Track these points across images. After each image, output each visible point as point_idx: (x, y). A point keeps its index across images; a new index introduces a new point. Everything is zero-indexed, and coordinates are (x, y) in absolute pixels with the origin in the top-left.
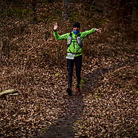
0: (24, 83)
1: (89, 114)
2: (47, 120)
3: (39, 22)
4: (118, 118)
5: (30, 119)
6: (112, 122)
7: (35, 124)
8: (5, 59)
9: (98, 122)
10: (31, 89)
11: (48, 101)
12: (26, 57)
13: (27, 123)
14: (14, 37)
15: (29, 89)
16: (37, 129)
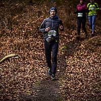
0: (23, 49)
1: (70, 71)
2: (39, 76)
3: (34, 4)
4: (92, 74)
5: (27, 76)
6: (87, 77)
7: (31, 79)
8: (8, 31)
9: (76, 77)
10: (28, 53)
11: (40, 62)
12: (24, 30)
13: (25, 78)
14: (15, 16)
15: (26, 53)
16: (32, 83)
